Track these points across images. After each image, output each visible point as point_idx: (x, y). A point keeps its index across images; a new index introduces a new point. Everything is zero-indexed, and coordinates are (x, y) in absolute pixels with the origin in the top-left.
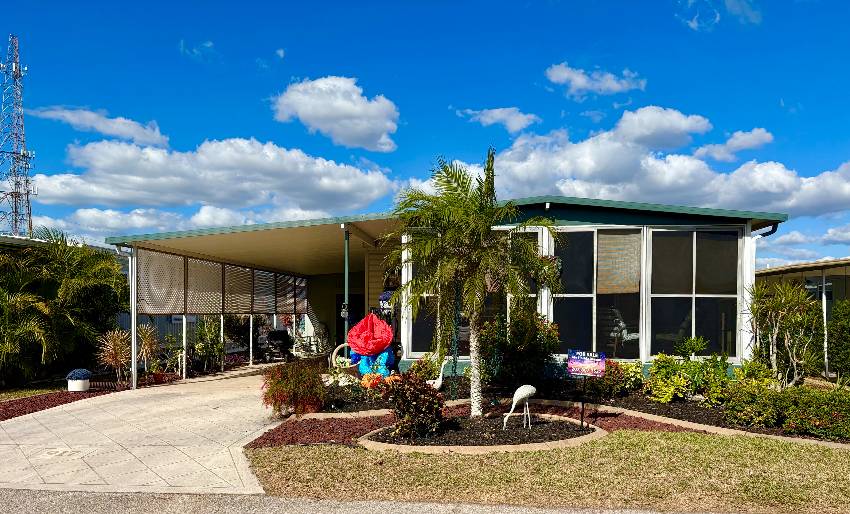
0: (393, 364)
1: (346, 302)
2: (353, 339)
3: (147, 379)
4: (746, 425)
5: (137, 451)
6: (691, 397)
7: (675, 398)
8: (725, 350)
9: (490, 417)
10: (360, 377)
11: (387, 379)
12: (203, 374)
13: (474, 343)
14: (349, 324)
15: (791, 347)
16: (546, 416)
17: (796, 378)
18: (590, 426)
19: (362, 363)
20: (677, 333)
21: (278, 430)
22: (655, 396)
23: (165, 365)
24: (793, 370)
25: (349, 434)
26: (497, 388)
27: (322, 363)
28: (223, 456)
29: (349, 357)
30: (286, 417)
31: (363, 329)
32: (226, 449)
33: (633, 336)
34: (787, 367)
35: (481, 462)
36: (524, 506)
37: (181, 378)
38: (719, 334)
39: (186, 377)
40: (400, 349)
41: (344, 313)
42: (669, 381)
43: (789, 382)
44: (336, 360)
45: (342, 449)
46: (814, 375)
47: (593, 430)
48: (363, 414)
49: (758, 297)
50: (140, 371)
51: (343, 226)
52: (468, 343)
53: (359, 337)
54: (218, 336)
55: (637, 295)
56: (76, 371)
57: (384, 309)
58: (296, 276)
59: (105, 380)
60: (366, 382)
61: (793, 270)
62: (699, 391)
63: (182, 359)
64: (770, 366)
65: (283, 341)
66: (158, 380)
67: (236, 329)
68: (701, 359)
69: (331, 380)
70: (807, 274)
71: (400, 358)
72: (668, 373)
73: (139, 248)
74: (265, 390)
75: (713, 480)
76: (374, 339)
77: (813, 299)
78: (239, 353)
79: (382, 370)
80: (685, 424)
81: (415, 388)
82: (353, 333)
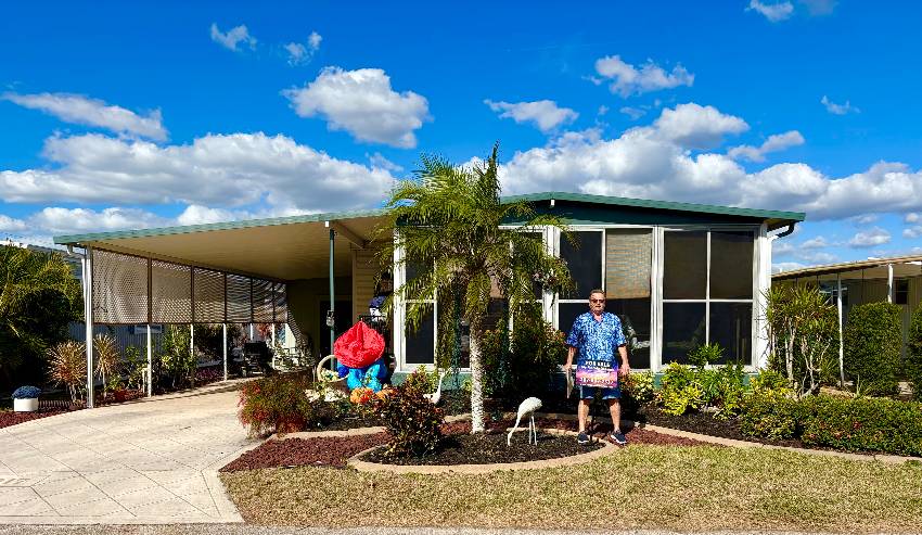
0: (385, 378)
1: (332, 309)
2: (340, 349)
3: (106, 396)
4: (762, 437)
5: (95, 478)
6: (705, 409)
7: (689, 410)
8: (740, 358)
9: (492, 433)
10: (349, 391)
11: (379, 393)
12: (171, 390)
13: (475, 354)
14: (335, 334)
15: (808, 355)
16: (552, 431)
17: (813, 386)
18: (600, 441)
19: (351, 376)
20: (690, 340)
21: (257, 451)
22: (667, 408)
23: (126, 382)
24: (809, 379)
25: (337, 455)
26: (501, 401)
27: (306, 377)
28: (196, 481)
29: (336, 370)
30: (266, 436)
31: (352, 339)
32: (198, 474)
33: (645, 344)
34: (804, 375)
35: (483, 482)
36: (532, 528)
37: (146, 395)
38: (733, 341)
39: (152, 394)
40: (393, 361)
41: (330, 322)
42: (682, 392)
43: (805, 391)
44: (321, 373)
45: (330, 471)
46: (830, 384)
47: (603, 445)
48: (352, 432)
49: (775, 302)
50: (98, 388)
51: (327, 224)
52: (467, 354)
53: (347, 347)
54: (188, 348)
55: (648, 301)
56: (23, 388)
57: (374, 317)
58: (275, 281)
59: (56, 399)
60: (354, 397)
61: (809, 274)
62: (715, 402)
63: (146, 375)
64: (786, 374)
65: (262, 353)
66: (120, 398)
67: (208, 339)
68: (715, 368)
69: (316, 396)
70: (823, 278)
71: (393, 370)
72: (681, 383)
73: (94, 248)
74: (242, 407)
75: (731, 496)
76: (363, 349)
77: (829, 304)
78: (212, 368)
79: (374, 383)
80: (700, 437)
81: (411, 402)
82: (340, 342)
